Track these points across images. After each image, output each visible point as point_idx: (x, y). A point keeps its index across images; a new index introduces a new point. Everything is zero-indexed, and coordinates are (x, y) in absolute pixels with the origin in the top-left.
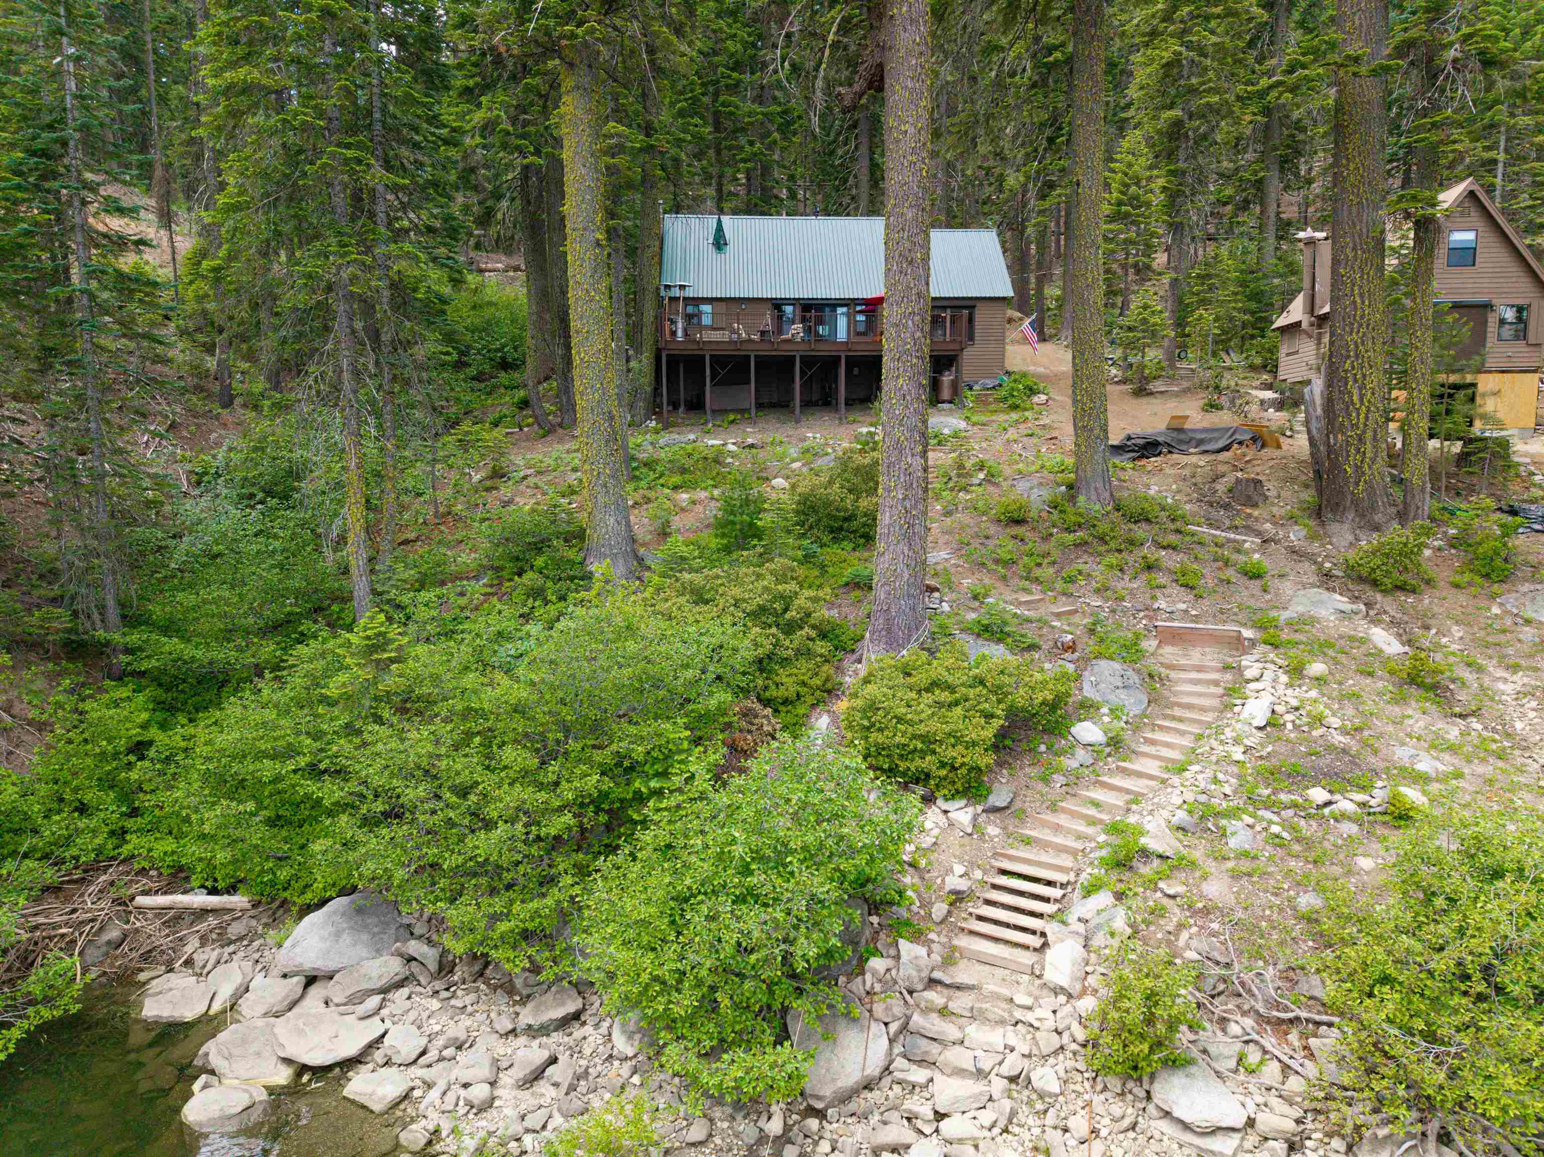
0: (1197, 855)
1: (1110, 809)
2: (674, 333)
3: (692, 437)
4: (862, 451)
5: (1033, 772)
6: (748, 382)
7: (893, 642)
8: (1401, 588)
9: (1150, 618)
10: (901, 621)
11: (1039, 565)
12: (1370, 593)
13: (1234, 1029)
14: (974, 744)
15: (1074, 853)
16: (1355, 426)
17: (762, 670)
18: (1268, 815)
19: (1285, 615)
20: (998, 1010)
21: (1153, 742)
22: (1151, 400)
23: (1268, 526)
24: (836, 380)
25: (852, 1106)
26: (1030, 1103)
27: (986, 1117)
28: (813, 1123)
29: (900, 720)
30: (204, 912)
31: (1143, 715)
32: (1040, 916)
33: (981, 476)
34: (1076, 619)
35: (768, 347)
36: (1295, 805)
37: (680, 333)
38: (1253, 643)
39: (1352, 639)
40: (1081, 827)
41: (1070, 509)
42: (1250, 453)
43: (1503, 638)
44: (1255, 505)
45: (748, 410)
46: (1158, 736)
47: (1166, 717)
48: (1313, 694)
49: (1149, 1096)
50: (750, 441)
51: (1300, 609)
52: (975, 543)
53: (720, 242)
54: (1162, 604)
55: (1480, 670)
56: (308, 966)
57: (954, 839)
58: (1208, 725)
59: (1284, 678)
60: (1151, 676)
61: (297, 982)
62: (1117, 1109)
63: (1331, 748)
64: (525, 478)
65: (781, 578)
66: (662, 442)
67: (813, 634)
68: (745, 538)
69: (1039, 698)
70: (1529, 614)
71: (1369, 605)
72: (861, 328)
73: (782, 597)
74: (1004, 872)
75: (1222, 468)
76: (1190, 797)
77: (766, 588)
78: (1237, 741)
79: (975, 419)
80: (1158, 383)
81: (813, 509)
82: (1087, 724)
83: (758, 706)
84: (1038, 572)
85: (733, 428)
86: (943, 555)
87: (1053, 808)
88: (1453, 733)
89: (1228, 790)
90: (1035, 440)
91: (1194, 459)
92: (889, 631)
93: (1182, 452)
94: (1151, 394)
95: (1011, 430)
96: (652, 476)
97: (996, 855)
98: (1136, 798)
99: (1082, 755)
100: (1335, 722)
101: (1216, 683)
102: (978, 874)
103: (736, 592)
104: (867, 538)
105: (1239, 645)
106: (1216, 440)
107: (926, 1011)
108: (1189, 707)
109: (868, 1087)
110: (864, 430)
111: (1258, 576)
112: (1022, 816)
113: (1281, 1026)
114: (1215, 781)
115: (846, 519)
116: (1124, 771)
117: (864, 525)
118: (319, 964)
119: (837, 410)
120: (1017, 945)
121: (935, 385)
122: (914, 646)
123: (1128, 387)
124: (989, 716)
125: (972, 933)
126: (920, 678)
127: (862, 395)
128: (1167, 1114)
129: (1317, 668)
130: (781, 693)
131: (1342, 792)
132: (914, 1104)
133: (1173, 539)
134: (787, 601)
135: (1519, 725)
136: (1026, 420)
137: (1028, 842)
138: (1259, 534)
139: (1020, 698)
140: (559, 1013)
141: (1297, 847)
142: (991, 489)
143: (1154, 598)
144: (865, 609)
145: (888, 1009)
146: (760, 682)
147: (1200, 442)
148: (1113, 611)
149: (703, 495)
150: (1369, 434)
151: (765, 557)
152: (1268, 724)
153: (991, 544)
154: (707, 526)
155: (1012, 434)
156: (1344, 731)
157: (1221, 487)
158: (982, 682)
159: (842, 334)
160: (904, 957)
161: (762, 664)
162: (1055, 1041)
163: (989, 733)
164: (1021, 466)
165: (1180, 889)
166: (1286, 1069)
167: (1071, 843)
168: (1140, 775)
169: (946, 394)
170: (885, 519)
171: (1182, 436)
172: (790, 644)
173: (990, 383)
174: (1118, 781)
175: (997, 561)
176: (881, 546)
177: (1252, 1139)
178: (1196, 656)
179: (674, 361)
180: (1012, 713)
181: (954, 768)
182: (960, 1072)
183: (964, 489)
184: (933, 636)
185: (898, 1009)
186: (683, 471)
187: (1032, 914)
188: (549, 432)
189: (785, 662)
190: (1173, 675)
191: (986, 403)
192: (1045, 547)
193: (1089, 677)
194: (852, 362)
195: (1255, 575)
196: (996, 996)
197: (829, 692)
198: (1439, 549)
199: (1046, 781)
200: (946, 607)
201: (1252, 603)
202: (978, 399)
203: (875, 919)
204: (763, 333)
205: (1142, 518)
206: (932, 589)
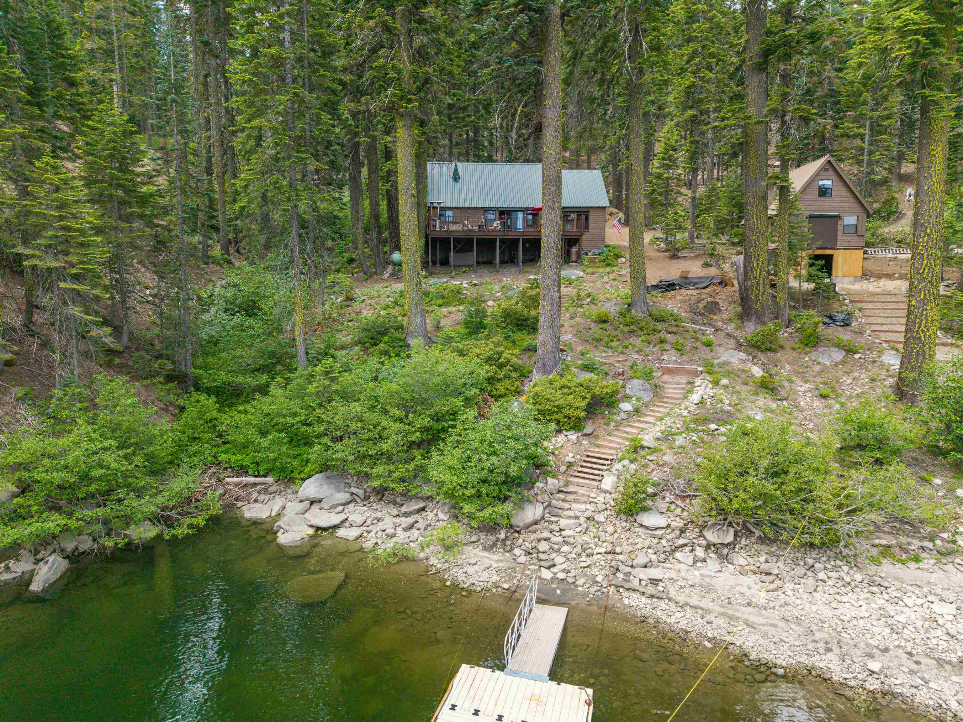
0: (663, 447)
1: (632, 434)
2: (435, 226)
3: (445, 280)
4: (531, 288)
5: (602, 421)
6: (472, 251)
7: (546, 372)
8: (769, 350)
9: (660, 363)
10: (549, 363)
11: (612, 341)
12: (756, 352)
13: (667, 499)
14: (578, 408)
15: (616, 449)
16: (755, 278)
17: (490, 383)
18: (692, 434)
19: (716, 362)
20: (585, 499)
21: (653, 411)
22: (679, 261)
23: (720, 323)
24: (517, 250)
25: (530, 529)
26: (594, 525)
27: (578, 530)
28: (517, 535)
29: (548, 400)
30: (255, 484)
31: (651, 401)
32: (602, 470)
33: (589, 300)
34: (627, 363)
35: (483, 234)
36: (704, 431)
37: (438, 226)
38: (701, 372)
39: (743, 370)
40: (620, 441)
41: (628, 316)
42: (719, 288)
43: (805, 370)
44: (715, 314)
45: (472, 266)
46: (656, 409)
47: (660, 402)
48: (721, 391)
49: (635, 521)
50: (474, 282)
51: (724, 359)
52: (584, 331)
53: (456, 177)
54: (665, 357)
55: (793, 382)
56: (311, 497)
57: (569, 444)
58: (676, 404)
59: (710, 386)
60: (656, 386)
61: (307, 503)
62: (624, 524)
63: (723, 411)
64: (363, 301)
65: (497, 345)
66: (430, 283)
67: (512, 368)
68: (478, 329)
69: (605, 391)
70: (820, 360)
71: (754, 357)
72: (530, 223)
73: (498, 353)
74: (588, 456)
75: (704, 296)
76: (663, 428)
77: (491, 349)
78: (685, 409)
79: (588, 271)
80: (683, 251)
81: (509, 315)
82: (626, 404)
83: (488, 397)
84: (611, 344)
85: (464, 275)
86: (569, 337)
87: (610, 434)
88: (774, 405)
89: (679, 426)
90: (616, 282)
91: (691, 292)
92: (544, 367)
93: (687, 288)
94: (679, 258)
95: (606, 277)
96: (428, 300)
97: (586, 451)
98: (643, 430)
99: (622, 415)
100: (727, 402)
101: (683, 389)
102: (578, 457)
103: (477, 350)
104: (533, 329)
105: (696, 374)
106: (703, 282)
107: (557, 500)
108: (671, 398)
109: (536, 523)
110: (532, 277)
111: (709, 345)
112: (597, 437)
113: (683, 498)
114: (674, 423)
115: (524, 320)
116: (639, 421)
117: (533, 323)
118: (316, 496)
119: (517, 265)
120: (592, 480)
121: (568, 253)
122: (555, 373)
123: (667, 254)
124: (584, 398)
125: (576, 476)
126: (557, 385)
127: (531, 257)
128: (641, 525)
129: (725, 381)
130: (498, 392)
131: (722, 426)
132: (553, 527)
133: (674, 329)
134: (500, 354)
135: (802, 403)
136: (613, 272)
137: (598, 446)
138: (714, 327)
139: (597, 391)
140: (417, 507)
141: (701, 444)
142: (593, 306)
143: (662, 355)
144: (533, 359)
145: (543, 498)
146: (489, 388)
147: (695, 284)
148: (643, 360)
149: (454, 309)
150: (761, 281)
151: (488, 337)
152: (700, 403)
153: (591, 332)
154: (458, 324)
155: (606, 279)
156: (729, 405)
157: (701, 305)
158: (582, 386)
159: (520, 226)
160: (549, 483)
161: (490, 380)
162: (604, 507)
163: (584, 404)
164: (608, 295)
165: (655, 458)
166: (683, 510)
167: (615, 446)
168: (646, 422)
169: (574, 258)
170: (542, 319)
171: (687, 281)
172: (501, 373)
173: (597, 251)
174: (636, 425)
175: (593, 340)
176: (540, 331)
177: (669, 530)
178: (677, 378)
179: (434, 240)
180: (593, 397)
181: (569, 418)
182: (569, 517)
183: (580, 306)
184: (563, 370)
185: (547, 498)
186: (443, 297)
187: (599, 470)
188: (371, 277)
189: (499, 380)
190: (665, 386)
191: (594, 262)
192: (614, 333)
193: (629, 386)
194: (525, 241)
195: (708, 345)
196: (583, 495)
197: (518, 393)
198: (791, 333)
199: (607, 425)
200: (569, 358)
201: (705, 357)
202: (591, 261)
203: (538, 471)
204: (480, 226)
205: (661, 320)
206: (563, 351)
